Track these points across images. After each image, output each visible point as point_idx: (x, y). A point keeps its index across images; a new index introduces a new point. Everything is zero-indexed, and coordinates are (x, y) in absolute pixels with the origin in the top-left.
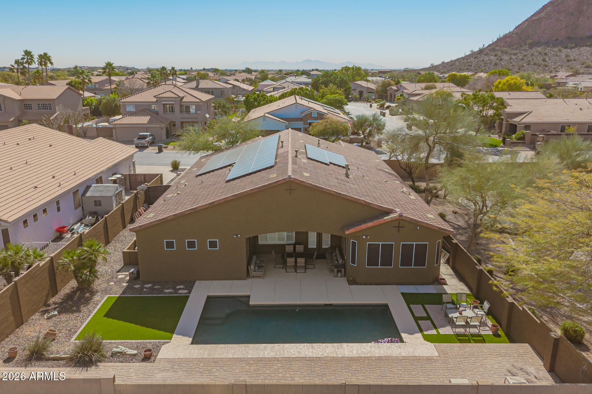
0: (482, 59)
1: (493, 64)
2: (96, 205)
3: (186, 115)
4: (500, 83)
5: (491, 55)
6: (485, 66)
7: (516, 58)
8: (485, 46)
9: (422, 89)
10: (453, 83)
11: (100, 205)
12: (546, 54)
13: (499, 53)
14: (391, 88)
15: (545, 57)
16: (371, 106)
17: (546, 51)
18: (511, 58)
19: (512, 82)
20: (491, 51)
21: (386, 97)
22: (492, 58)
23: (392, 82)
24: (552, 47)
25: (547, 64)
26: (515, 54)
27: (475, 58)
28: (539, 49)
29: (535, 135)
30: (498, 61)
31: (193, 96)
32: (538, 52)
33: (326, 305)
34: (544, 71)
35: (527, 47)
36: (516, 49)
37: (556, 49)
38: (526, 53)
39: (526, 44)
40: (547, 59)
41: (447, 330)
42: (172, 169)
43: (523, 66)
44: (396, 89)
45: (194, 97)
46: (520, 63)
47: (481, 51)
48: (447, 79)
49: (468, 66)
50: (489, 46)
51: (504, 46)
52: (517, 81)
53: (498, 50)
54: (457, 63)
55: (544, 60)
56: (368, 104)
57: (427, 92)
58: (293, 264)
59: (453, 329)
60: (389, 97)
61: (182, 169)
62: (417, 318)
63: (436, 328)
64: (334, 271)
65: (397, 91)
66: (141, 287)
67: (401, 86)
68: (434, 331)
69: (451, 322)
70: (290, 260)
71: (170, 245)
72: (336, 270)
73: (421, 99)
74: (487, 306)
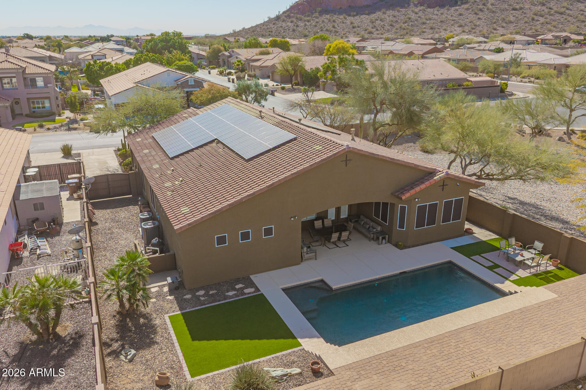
0: (280, 25)
1: (291, 30)
2: (36, 208)
3: (33, 90)
4: (330, 47)
5: (288, 22)
7: (310, 25)
8: (281, 13)
9: (257, 55)
10: (281, 49)
11: (43, 208)
12: (334, 21)
13: (295, 20)
14: (223, 54)
15: (334, 24)
16: (209, 73)
17: (334, 18)
18: (306, 25)
19: (340, 46)
20: (286, 17)
21: (218, 63)
22: (289, 24)
23: (222, 48)
24: (338, 15)
25: (337, 30)
26: (308, 21)
27: (274, 24)
28: (328, 16)
30: (295, 27)
32: (327, 19)
33: (401, 273)
35: (317, 14)
36: (308, 16)
37: (341, 17)
38: (318, 20)
39: (316, 12)
40: (336, 26)
41: (522, 273)
42: (63, 155)
44: (229, 54)
45: (41, 67)
46: (315, 29)
47: (278, 18)
48: (268, 45)
49: (269, 32)
50: (284, 12)
51: (297, 13)
52: (343, 45)
53: (293, 17)
54: (258, 29)
55: (334, 27)
56: (204, 70)
57: (265, 57)
58: (336, 239)
59: (528, 271)
60: (221, 63)
61: (74, 154)
62: (490, 268)
63: (513, 273)
64: (378, 238)
65: (230, 56)
66: (194, 296)
67: (233, 51)
68: (514, 276)
69: (522, 265)
70: (335, 236)
71: (221, 240)
72: (381, 238)
73: (264, 65)
74: (539, 245)
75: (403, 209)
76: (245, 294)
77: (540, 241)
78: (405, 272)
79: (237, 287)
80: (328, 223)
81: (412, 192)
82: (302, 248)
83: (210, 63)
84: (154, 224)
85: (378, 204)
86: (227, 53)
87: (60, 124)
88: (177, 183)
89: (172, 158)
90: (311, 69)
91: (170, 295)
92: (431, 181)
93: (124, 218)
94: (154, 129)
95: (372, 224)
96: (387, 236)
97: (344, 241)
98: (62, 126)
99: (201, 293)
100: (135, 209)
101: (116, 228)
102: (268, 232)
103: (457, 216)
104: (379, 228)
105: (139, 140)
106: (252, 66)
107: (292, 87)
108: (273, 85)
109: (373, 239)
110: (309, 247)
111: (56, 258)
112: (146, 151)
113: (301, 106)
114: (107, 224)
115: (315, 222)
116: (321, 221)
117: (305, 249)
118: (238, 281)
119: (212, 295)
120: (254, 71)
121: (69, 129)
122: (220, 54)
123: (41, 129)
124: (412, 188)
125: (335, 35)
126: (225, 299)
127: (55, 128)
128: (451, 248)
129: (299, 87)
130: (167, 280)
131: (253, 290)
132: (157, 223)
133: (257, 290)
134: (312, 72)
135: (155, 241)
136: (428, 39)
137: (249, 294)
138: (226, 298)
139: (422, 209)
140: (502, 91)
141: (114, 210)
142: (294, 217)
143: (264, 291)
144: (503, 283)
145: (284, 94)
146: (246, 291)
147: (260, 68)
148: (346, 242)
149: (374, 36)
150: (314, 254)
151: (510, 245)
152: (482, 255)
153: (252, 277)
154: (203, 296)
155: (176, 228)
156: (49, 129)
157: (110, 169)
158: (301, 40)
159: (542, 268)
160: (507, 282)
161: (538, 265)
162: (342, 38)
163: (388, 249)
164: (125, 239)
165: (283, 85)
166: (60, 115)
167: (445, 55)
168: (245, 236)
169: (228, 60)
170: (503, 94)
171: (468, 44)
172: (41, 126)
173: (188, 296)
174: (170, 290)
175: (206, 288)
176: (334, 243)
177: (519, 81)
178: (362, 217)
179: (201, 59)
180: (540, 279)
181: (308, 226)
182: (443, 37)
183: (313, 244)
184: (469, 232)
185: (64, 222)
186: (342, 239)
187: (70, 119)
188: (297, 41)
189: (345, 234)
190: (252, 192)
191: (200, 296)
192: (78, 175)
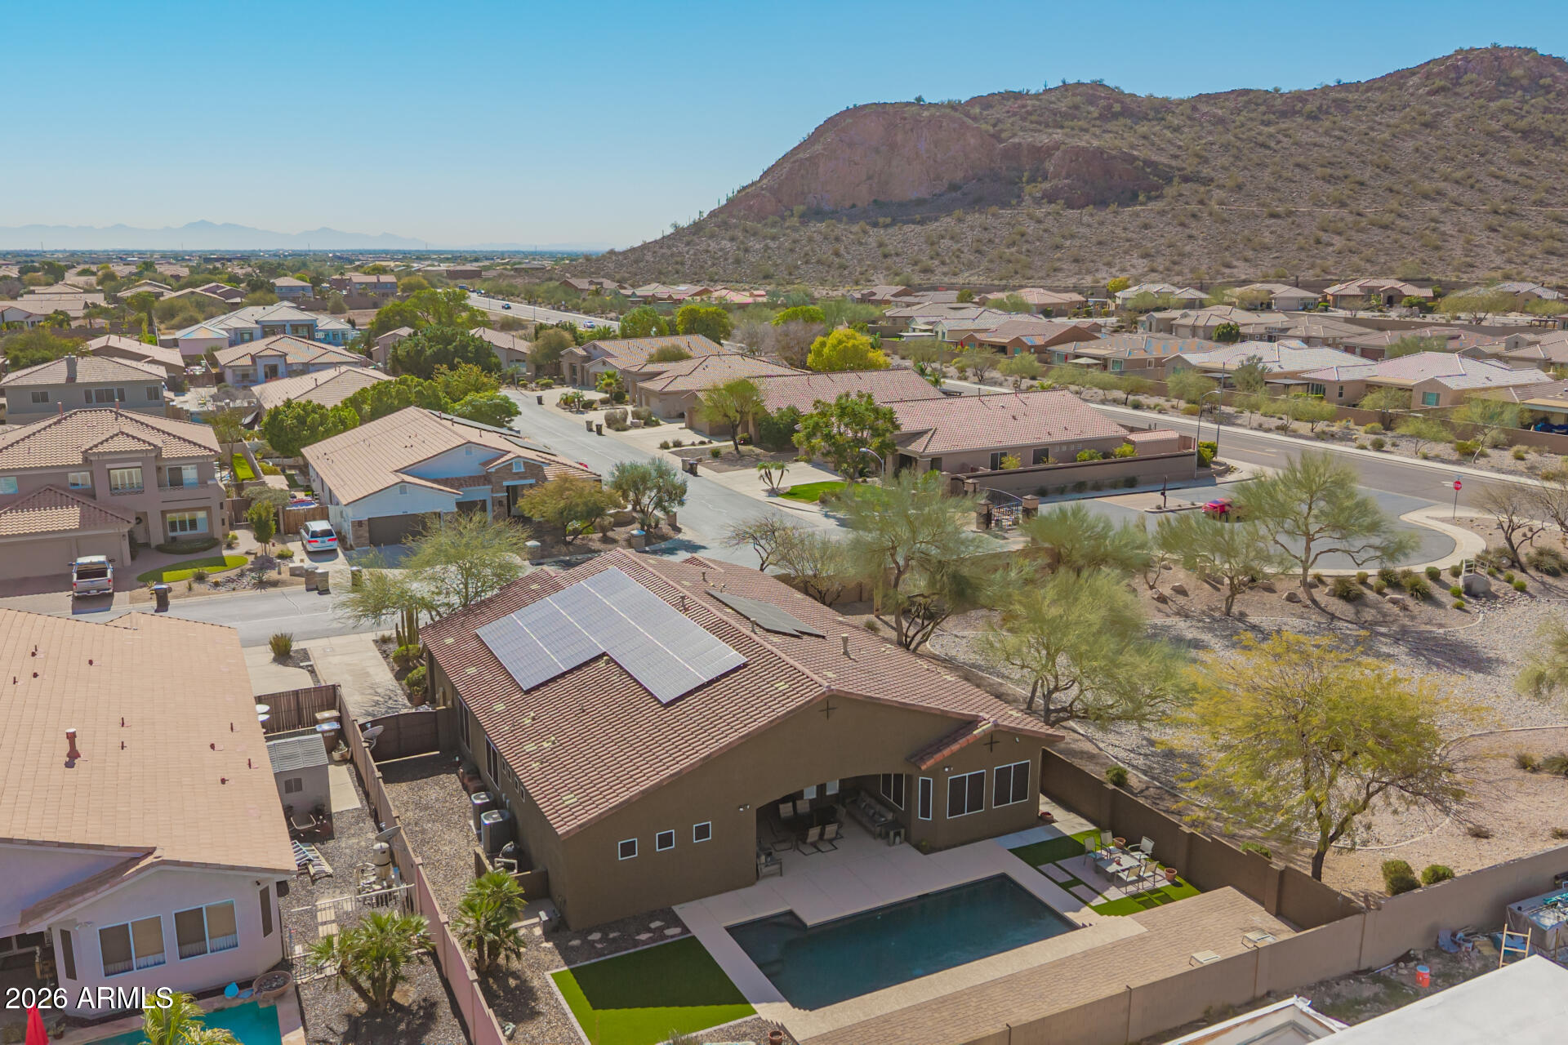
0: (703, 246)
1: (730, 261)
2: (288, 790)
3: (176, 494)
4: (823, 344)
5: (723, 238)
6: (714, 265)
7: (779, 248)
8: (705, 215)
11: (299, 789)
12: (837, 239)
13: (740, 235)
14: (572, 352)
15: (837, 246)
16: (540, 401)
17: (837, 232)
18: (767, 247)
20: (719, 227)
21: (557, 369)
22: (726, 244)
23: (568, 336)
24: (847, 224)
25: (844, 261)
26: (774, 238)
27: (688, 244)
28: (822, 226)
29: (957, 479)
30: (741, 254)
31: (184, 440)
32: (820, 233)
34: (843, 280)
35: (795, 221)
36: (774, 225)
37: (855, 228)
38: (797, 236)
39: (792, 215)
40: (842, 251)
41: (1114, 894)
42: (276, 658)
43: (797, 267)
44: (585, 354)
45: (190, 442)
46: (789, 259)
47: (697, 227)
49: (677, 263)
50: (713, 214)
51: (746, 218)
53: (736, 226)
54: (649, 257)
55: (837, 254)
56: (524, 392)
57: (671, 368)
58: (816, 838)
59: (1123, 889)
60: (566, 371)
61: (297, 651)
62: (1065, 886)
63: (1099, 894)
64: (887, 835)
65: (588, 359)
66: (585, 941)
67: (595, 347)
68: (1100, 898)
69: (1114, 879)
70: (814, 833)
71: (628, 849)
72: (892, 834)
73: (670, 388)
74: (1147, 844)
75: (926, 784)
76: (668, 937)
77: (1151, 837)
78: (926, 895)
79: (653, 925)
80: (803, 807)
81: (938, 757)
82: (758, 856)
83: (539, 370)
84: (502, 816)
85: (887, 777)
86: (580, 351)
87: (238, 571)
88: (545, 745)
89: (528, 692)
90: (779, 409)
91: (547, 941)
92: (968, 737)
93: (437, 800)
94: (476, 615)
95: (878, 807)
96: (903, 831)
97: (831, 841)
98: (242, 575)
99: (596, 936)
100: (452, 781)
101: (428, 821)
102: (702, 832)
103: (1020, 793)
104: (890, 816)
105: (450, 641)
106: (642, 389)
107: (737, 448)
108: (693, 444)
109: (880, 835)
110: (770, 854)
111: (344, 881)
112: (472, 670)
113: (755, 538)
114: (410, 814)
115: (781, 806)
116: (790, 804)
117: (763, 858)
118: (653, 916)
119: (614, 939)
120: (648, 404)
121: (262, 584)
122: (562, 353)
123: (202, 586)
124: (939, 750)
125: (840, 275)
126: (635, 947)
127: (230, 580)
128: (1010, 850)
129: (751, 447)
130: (539, 916)
131: (677, 930)
132: (507, 814)
133: (686, 930)
134: (781, 417)
135: (508, 847)
136: (1066, 290)
137: (672, 937)
138: (637, 943)
139: (957, 785)
140: (1203, 463)
141: (414, 783)
142: (744, 806)
143: (697, 931)
144: (1077, 910)
145: (718, 471)
146: (669, 932)
147: (662, 397)
148: (835, 843)
149: (935, 279)
150: (777, 866)
151: (1103, 846)
152: (1058, 862)
153: (676, 909)
154: (600, 941)
155: (560, 831)
156: (217, 584)
157: (379, 690)
158: (756, 292)
159: (1147, 885)
160: (1086, 910)
161: (1141, 879)
162: (857, 283)
163: (905, 853)
164: (450, 842)
165: (715, 444)
166: (230, 546)
167: (1098, 348)
168: (665, 840)
169: (583, 368)
170: (1204, 471)
171: (1158, 309)
172: (200, 578)
173: (576, 943)
174: (545, 933)
175: (604, 929)
176: (814, 845)
177: (1255, 425)
178: (863, 794)
179: (518, 361)
180: (1139, 903)
181: (768, 814)
182: (1103, 283)
183: (778, 847)
184: (1047, 819)
185: (334, 810)
186: (826, 837)
187: (256, 558)
188: (747, 294)
189: (831, 830)
190: (677, 768)
191: (594, 941)
192: (335, 713)
